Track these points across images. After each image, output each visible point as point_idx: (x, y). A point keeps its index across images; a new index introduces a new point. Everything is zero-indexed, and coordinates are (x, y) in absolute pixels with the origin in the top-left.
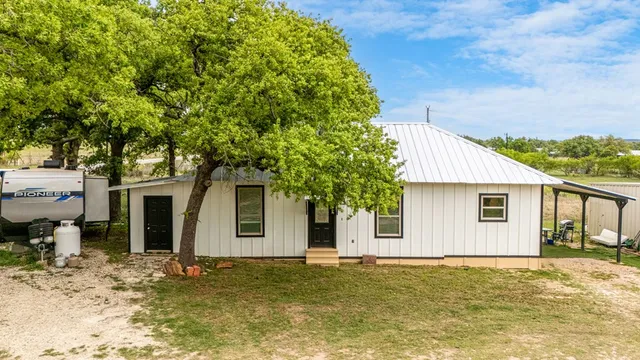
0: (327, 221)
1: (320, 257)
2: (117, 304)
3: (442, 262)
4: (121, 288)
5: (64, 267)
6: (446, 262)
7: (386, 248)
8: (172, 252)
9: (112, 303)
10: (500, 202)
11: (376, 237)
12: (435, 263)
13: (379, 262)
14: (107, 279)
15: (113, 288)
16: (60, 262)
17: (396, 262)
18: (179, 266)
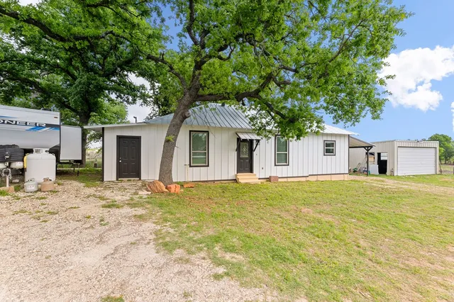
0: (247, 156)
1: (244, 178)
2: (119, 224)
3: (308, 179)
4: (113, 205)
5: (36, 192)
6: (310, 179)
7: (281, 171)
8: (140, 179)
9: (112, 224)
10: (332, 145)
11: (275, 165)
12: (304, 179)
13: (280, 180)
14: (91, 199)
15: (104, 206)
16: (30, 187)
17: (285, 180)
18: (162, 184)
